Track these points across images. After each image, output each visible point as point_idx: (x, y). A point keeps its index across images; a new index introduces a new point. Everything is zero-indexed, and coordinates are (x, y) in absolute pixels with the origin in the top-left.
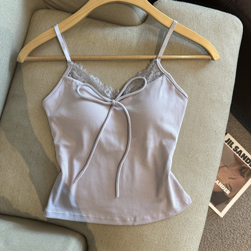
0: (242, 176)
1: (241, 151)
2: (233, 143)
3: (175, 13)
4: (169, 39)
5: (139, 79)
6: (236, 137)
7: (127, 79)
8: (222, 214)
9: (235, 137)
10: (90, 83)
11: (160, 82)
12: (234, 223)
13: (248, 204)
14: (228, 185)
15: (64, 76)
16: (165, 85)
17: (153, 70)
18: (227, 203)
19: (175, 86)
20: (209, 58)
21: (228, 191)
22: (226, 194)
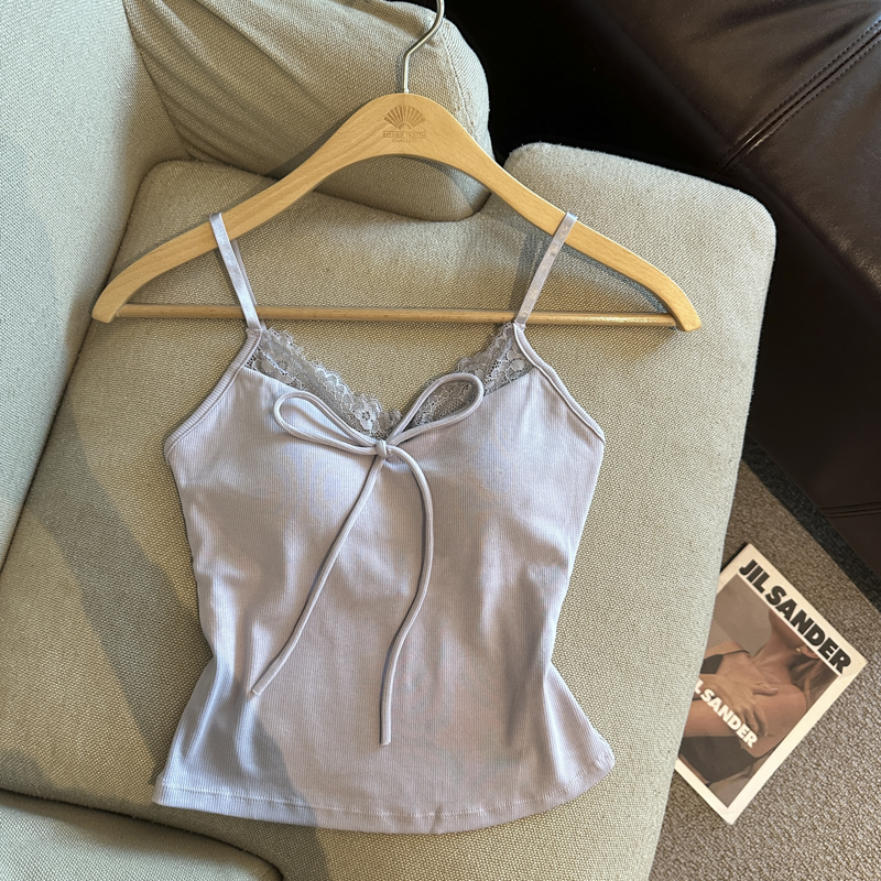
0: (795, 685)
1: (792, 604)
2: (766, 576)
6: (777, 557)
8: (730, 814)
9: (774, 556)
10: (314, 387)
11: (523, 392)
12: (769, 842)
13: (815, 780)
14: (753, 716)
15: (235, 365)
17: (504, 355)
18: (749, 776)
19: (566, 403)
20: (670, 323)
21: (751, 733)
22: (743, 747)
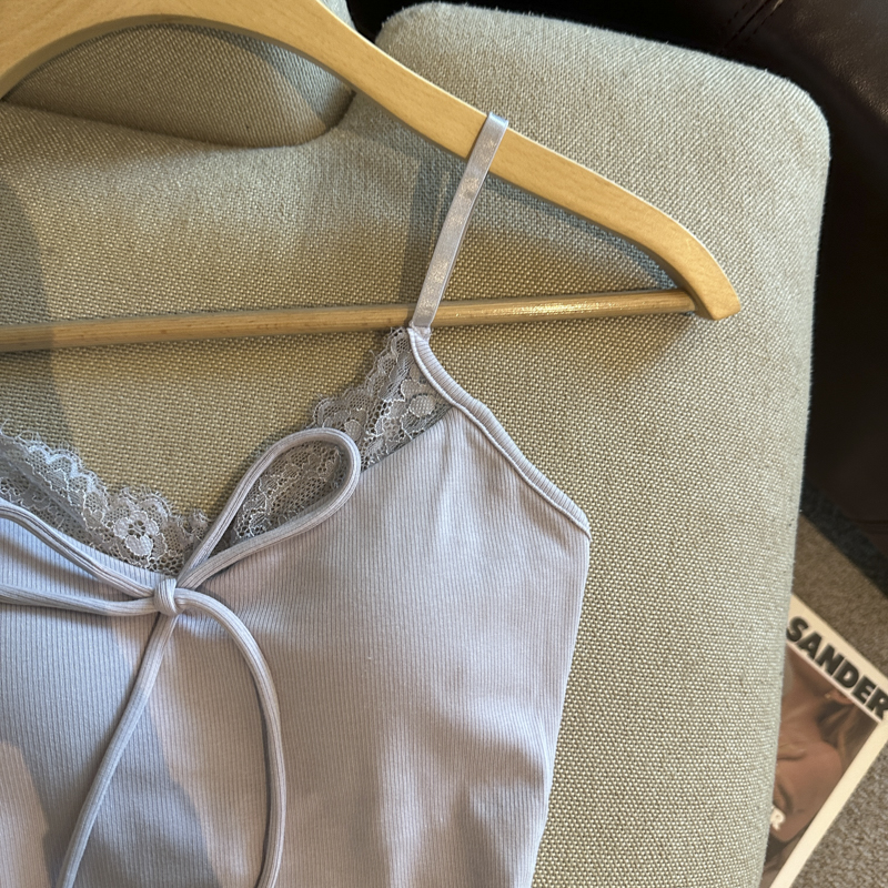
0: (827, 741)
3: (494, 74)
4: (473, 216)
5: (319, 443)
7: (250, 446)
11: (435, 457)
16: (462, 469)
17: (395, 389)
19: (516, 471)
20: (683, 307)
21: (777, 812)
